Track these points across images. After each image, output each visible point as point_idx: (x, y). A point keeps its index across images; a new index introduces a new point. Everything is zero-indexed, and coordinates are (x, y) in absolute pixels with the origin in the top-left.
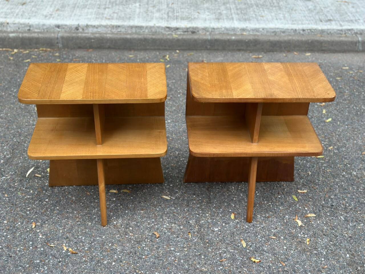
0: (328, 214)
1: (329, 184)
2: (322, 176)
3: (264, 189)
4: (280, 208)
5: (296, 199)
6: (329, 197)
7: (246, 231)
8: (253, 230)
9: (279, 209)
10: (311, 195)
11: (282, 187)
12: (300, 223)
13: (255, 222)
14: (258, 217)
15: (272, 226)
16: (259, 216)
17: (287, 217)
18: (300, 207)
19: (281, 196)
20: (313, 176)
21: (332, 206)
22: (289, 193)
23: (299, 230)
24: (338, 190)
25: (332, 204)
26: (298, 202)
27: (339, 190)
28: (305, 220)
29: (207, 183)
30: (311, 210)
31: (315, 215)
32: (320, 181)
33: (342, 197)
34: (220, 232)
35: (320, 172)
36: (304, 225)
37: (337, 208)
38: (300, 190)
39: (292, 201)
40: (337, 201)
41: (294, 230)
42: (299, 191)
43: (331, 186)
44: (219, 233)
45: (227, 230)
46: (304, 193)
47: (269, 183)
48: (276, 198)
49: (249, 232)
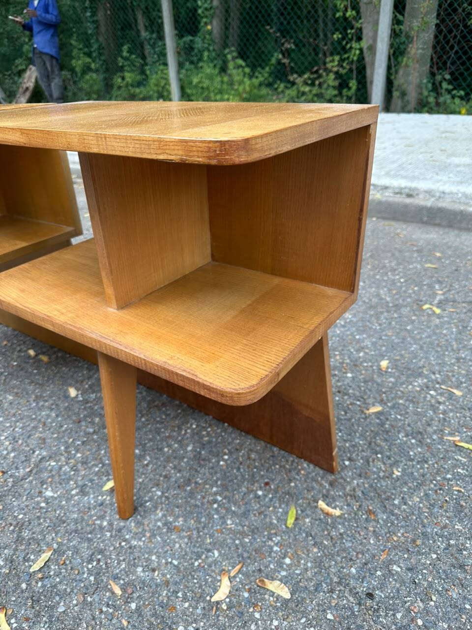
0: (330, 616)
1: (424, 526)
2: (426, 495)
3: (249, 458)
4: (229, 522)
5: (291, 521)
6: (388, 564)
7: (91, 533)
8: (103, 541)
9: (225, 523)
10: (342, 531)
11: (293, 473)
12: (223, 593)
13: (133, 524)
14: (156, 515)
15: (154, 558)
16: (160, 515)
17: (216, 553)
18: (276, 548)
19: (265, 496)
20: (398, 483)
21: (370, 596)
22: (290, 497)
23: (199, 611)
24: (434, 556)
25: (374, 589)
26: (288, 531)
27: (438, 559)
28: (246, 595)
29: (165, 396)
30: (297, 572)
31: (287, 596)
32: (405, 504)
33: (430, 585)
34: (47, 503)
35: (428, 483)
36: (224, 607)
37: (377, 610)
38: (327, 505)
39: (275, 522)
40: (398, 591)
41: (186, 605)
42: (322, 504)
43: (424, 534)
44: (43, 505)
45: (62, 507)
46: (328, 514)
47: (275, 449)
48: (249, 491)
49: (89, 540)
